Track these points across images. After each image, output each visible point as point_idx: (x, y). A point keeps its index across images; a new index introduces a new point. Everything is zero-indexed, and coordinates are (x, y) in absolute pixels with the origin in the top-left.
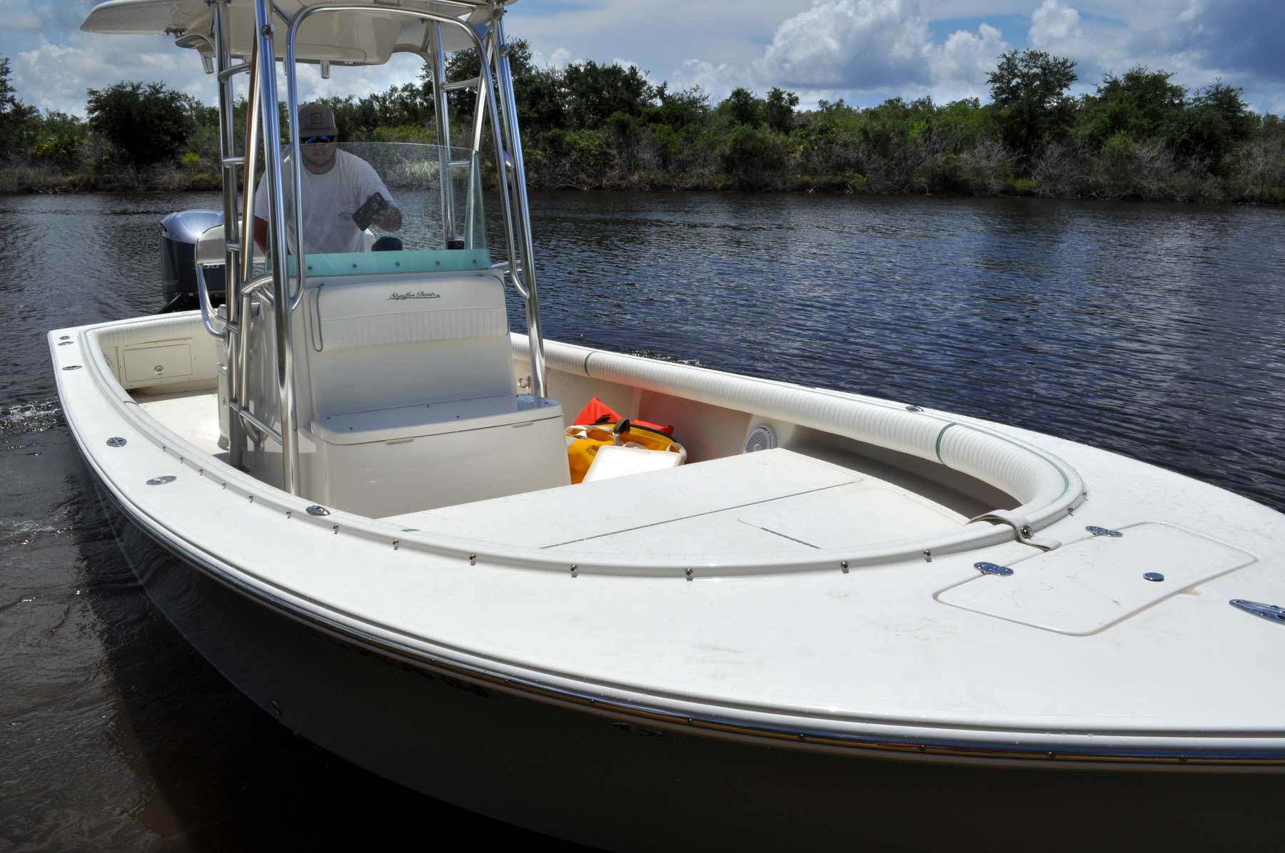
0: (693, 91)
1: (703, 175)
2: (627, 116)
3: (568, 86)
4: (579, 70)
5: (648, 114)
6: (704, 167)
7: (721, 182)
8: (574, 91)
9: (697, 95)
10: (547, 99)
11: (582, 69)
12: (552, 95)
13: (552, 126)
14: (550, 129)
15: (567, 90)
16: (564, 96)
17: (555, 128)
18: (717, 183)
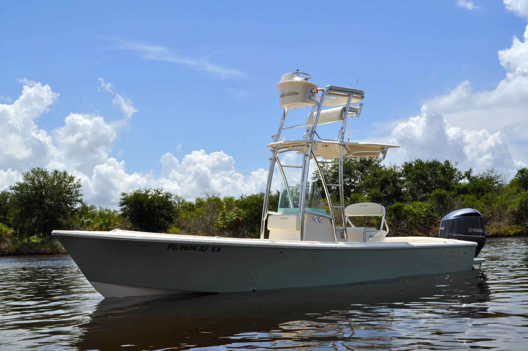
0: (490, 172)
1: (500, 226)
2: (444, 191)
3: (405, 175)
4: (412, 166)
5: (458, 189)
6: (500, 221)
7: (513, 230)
8: (409, 179)
9: (493, 175)
10: (391, 184)
11: (414, 165)
12: (395, 181)
13: (395, 201)
14: (393, 203)
15: (404, 178)
16: (403, 182)
17: (397, 202)
18: (510, 231)
